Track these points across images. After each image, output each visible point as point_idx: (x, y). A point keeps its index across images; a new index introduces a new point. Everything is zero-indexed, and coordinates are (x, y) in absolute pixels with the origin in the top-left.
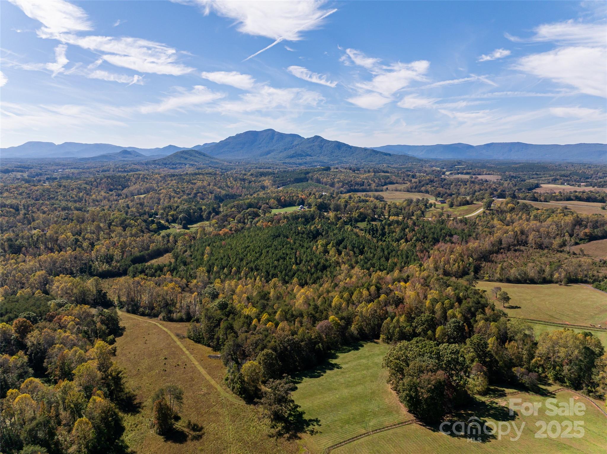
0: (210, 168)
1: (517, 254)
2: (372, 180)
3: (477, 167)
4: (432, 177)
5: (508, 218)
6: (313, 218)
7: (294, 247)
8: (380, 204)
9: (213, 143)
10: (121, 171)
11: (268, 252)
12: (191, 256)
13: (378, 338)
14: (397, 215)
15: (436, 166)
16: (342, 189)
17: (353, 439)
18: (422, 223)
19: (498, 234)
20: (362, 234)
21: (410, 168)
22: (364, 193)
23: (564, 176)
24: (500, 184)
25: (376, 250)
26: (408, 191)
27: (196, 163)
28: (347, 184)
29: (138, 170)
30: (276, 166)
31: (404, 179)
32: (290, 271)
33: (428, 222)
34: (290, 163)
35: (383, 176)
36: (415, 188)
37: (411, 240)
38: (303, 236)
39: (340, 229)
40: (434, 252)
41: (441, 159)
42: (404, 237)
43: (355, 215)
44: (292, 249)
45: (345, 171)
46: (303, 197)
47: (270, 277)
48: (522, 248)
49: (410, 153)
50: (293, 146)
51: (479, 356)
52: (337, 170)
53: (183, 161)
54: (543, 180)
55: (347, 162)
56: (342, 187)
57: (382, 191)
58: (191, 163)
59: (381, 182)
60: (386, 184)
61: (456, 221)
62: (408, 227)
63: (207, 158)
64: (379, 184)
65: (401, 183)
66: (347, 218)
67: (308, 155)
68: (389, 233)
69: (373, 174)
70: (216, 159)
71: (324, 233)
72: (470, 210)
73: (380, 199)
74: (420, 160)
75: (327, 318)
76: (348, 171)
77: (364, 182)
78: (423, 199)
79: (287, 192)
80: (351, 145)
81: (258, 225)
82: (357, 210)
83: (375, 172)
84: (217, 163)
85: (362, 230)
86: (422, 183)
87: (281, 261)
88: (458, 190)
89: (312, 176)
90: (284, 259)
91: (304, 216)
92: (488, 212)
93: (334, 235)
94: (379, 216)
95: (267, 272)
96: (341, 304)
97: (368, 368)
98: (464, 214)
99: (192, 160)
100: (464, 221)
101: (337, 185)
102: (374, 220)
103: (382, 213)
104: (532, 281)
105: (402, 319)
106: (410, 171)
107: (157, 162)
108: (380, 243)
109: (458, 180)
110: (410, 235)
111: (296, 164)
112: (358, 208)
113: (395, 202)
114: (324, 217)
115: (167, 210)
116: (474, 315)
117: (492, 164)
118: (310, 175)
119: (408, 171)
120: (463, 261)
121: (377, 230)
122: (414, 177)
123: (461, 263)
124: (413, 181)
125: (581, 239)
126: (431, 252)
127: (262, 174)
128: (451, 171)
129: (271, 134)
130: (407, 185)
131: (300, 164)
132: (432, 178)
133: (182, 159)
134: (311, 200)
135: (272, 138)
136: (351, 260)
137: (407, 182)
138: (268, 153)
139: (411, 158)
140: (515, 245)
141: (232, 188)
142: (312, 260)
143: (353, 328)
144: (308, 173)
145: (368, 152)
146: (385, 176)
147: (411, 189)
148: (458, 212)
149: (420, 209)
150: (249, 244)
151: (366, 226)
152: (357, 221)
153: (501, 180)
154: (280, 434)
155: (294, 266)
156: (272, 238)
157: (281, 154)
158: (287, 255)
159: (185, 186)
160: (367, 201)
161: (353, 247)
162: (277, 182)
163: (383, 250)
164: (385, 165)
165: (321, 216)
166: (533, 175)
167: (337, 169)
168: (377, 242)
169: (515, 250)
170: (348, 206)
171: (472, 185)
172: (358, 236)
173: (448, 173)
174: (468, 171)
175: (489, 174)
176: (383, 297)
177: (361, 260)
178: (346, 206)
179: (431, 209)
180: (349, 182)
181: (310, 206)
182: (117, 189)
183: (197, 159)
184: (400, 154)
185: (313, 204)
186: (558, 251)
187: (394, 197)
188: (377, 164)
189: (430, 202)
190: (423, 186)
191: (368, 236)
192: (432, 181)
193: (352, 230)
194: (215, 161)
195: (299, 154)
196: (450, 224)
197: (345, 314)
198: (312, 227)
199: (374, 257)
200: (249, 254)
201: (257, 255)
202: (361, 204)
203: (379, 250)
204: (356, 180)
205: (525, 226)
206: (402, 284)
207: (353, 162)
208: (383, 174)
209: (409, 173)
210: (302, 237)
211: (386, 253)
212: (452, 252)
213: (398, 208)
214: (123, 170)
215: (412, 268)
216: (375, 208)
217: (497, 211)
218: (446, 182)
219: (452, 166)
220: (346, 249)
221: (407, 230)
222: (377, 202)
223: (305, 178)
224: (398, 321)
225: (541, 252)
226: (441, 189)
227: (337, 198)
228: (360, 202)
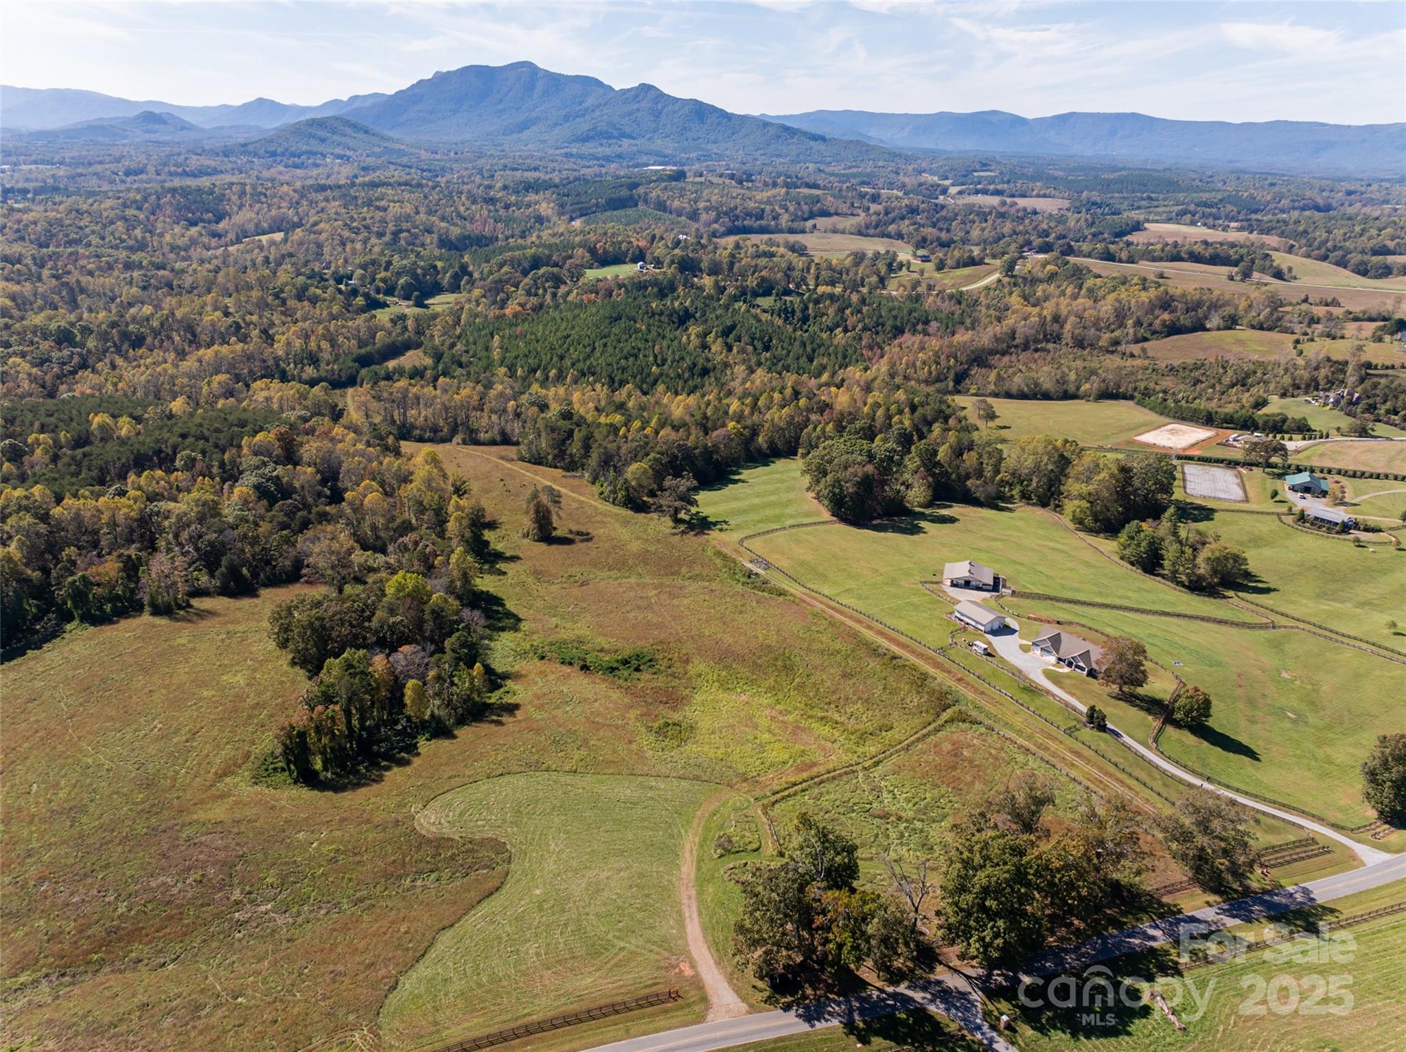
0: (392, 167)
1: (1037, 355)
2: (781, 207)
3: (1024, 176)
4: (915, 200)
5: (1039, 294)
6: (673, 288)
7: (650, 337)
8: (799, 262)
9: (376, 95)
10: (176, 174)
11: (605, 345)
12: (467, 352)
13: (795, 454)
14: (832, 283)
15: (932, 173)
16: (716, 226)
17: (768, 532)
18: (877, 300)
19: (1010, 321)
20: (765, 317)
21: (868, 175)
22: (766, 237)
23: (1206, 205)
24: (1061, 220)
25: (791, 344)
26: (860, 233)
27: (348, 153)
28: (726, 214)
29: (216, 171)
30: (551, 165)
31: (852, 205)
32: (649, 375)
33: (890, 298)
34: (581, 157)
35: (805, 197)
36: (876, 227)
37: (854, 329)
38: (662, 318)
39: (727, 307)
40: (892, 350)
41: (945, 152)
42: (841, 323)
43: (752, 282)
44: (646, 341)
45: (720, 181)
46: (642, 243)
47: (616, 385)
48: (1050, 346)
49: (875, 134)
50: (586, 110)
51: (924, 465)
52: (702, 179)
53: (315, 146)
54: (1156, 214)
55: (720, 157)
56: (716, 221)
57: (803, 232)
58: (338, 151)
59: (802, 211)
60: (812, 216)
61: (943, 298)
62: (850, 305)
63: (374, 140)
64: (796, 216)
65: (845, 215)
66: (737, 288)
67: (624, 135)
68: (815, 317)
69: (784, 190)
70: (397, 141)
71: (698, 315)
72: (974, 276)
73: (799, 250)
74: (894, 155)
75: (724, 425)
76: (727, 181)
77: (763, 211)
78: (888, 252)
79: (606, 234)
80: (729, 111)
81: (569, 298)
82: (754, 272)
83: (787, 185)
84: (401, 153)
85: (765, 311)
86: (891, 216)
87: (631, 359)
88: (968, 232)
89: (646, 194)
90: (636, 357)
91: (655, 283)
92: (1006, 280)
93: (717, 318)
94: (798, 286)
95: (610, 377)
96: (742, 411)
97: (782, 481)
98: (961, 285)
99: (339, 144)
100: (958, 299)
101: (704, 217)
102: (788, 292)
103: (804, 280)
104: (1046, 396)
105: (830, 426)
106: (868, 184)
107: (251, 148)
108: (799, 333)
109: (970, 209)
110: (851, 321)
111: (598, 159)
112: (756, 269)
113: (830, 257)
114: (692, 286)
115: (370, 269)
116: (930, 424)
117: (1060, 169)
118: (641, 190)
119: (863, 183)
120: (938, 363)
121: (793, 312)
122: (875, 198)
123: (933, 367)
124: (871, 211)
125: (1154, 333)
126: (887, 348)
127: (529, 187)
128: (963, 184)
129: (526, 74)
130: (858, 219)
131: (608, 159)
132: (915, 203)
133: (312, 141)
134: (659, 250)
135: (530, 88)
136: (749, 360)
137: (860, 211)
138: (524, 126)
139: (874, 148)
140: (1037, 341)
141: (472, 220)
142: (682, 358)
143: (761, 440)
144: (635, 186)
145: (772, 131)
146: (811, 196)
147: (867, 228)
148: (950, 280)
149: (878, 273)
150: (568, 331)
151: (772, 303)
152: (756, 294)
153: (1068, 210)
154: (683, 532)
155: (654, 368)
156: (607, 321)
157: (557, 131)
158: (639, 350)
159: (368, 216)
160: (772, 255)
161: (753, 339)
162: (568, 208)
163: (804, 345)
164: (812, 166)
165: (688, 284)
166: (1143, 199)
167: (701, 175)
168: (795, 330)
169: (1036, 350)
170: (737, 265)
171: (999, 221)
172: (759, 321)
173: (953, 190)
174: (1000, 187)
175: (1045, 196)
176: (803, 402)
177: (766, 360)
178: (731, 265)
179: (900, 274)
180: (732, 210)
181: (658, 263)
182: (203, 221)
183: (351, 143)
184: (847, 138)
185: (667, 261)
186: (1108, 351)
187: (828, 247)
188: (793, 162)
189: (899, 259)
190: (893, 221)
191: (779, 322)
192: (913, 211)
193: (748, 311)
194: (396, 146)
195: (601, 133)
196: (930, 302)
197: (749, 422)
198: (676, 304)
199: (788, 355)
200: (572, 350)
201: (588, 350)
202: (762, 262)
203: (797, 344)
204: (746, 205)
205: (1064, 305)
206: (833, 389)
207: (734, 155)
208: (806, 191)
209: (865, 189)
210: (660, 321)
211: (809, 349)
212: (922, 349)
213: (834, 270)
214: (180, 170)
215: (854, 373)
216: (789, 269)
217: (1025, 279)
218: (944, 213)
219: (965, 175)
220: (740, 341)
221: (848, 312)
222: (793, 257)
223: (631, 197)
224: (823, 430)
225: (1079, 352)
226: (930, 230)
227: (710, 248)
228: (759, 256)
